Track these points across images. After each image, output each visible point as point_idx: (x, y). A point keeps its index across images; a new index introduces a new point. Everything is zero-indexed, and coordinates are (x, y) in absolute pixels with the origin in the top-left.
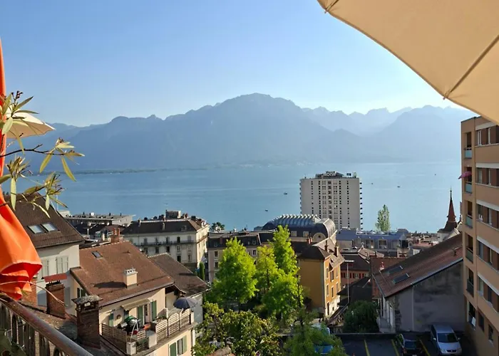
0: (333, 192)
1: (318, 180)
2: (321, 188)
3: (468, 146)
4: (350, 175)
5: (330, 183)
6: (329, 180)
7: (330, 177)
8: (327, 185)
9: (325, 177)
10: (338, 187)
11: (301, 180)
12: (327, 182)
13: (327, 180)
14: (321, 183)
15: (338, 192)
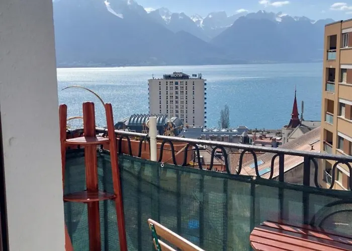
0: (179, 93)
1: (166, 81)
2: (169, 88)
3: (331, 48)
4: (196, 76)
5: (177, 83)
6: (176, 80)
7: (178, 78)
8: (174, 86)
9: (173, 78)
10: (185, 88)
11: (149, 80)
12: (174, 83)
13: (174, 81)
14: (169, 83)
15: (185, 92)
